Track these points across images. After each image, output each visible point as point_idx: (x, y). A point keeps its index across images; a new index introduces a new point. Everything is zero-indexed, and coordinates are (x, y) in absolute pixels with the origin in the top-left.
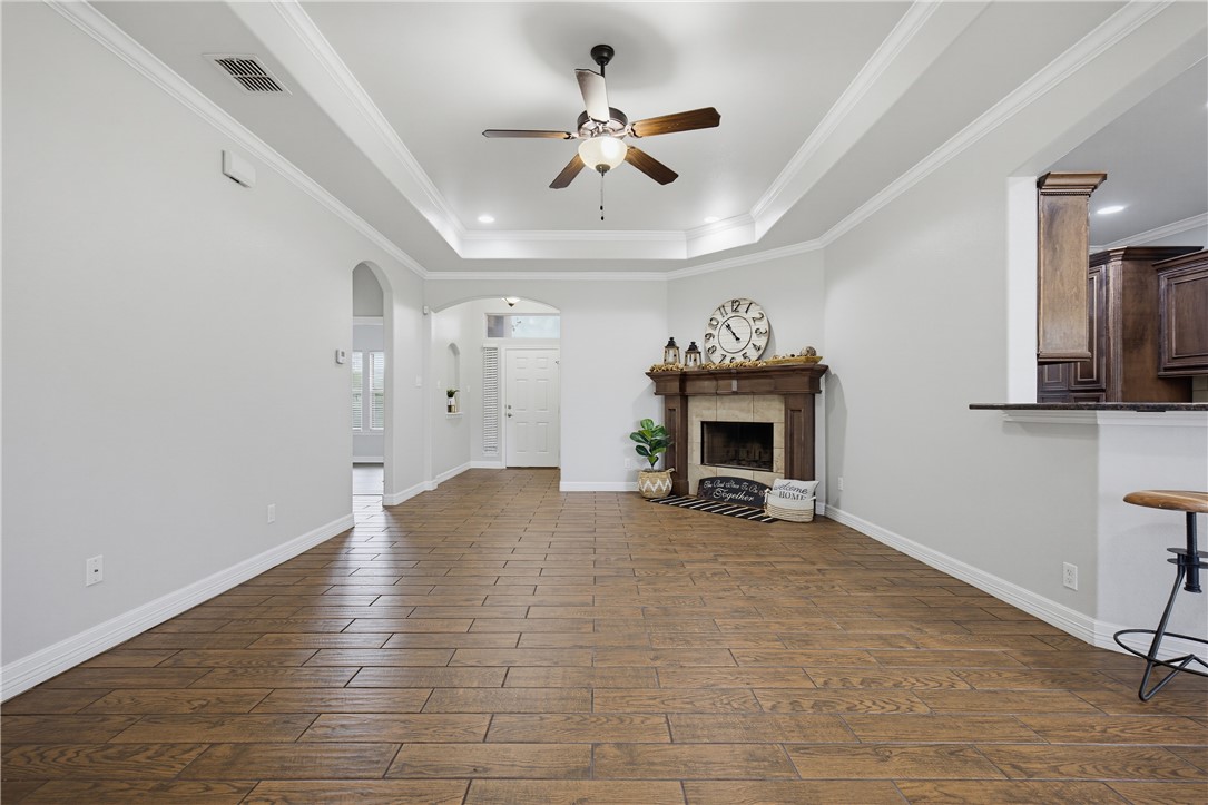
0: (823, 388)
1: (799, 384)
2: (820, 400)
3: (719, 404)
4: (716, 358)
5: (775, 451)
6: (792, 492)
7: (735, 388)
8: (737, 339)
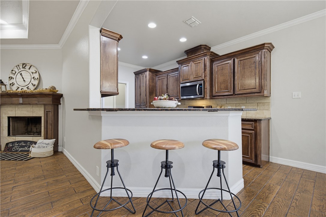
0: (61, 102)
1: (49, 100)
2: (60, 107)
3: (16, 109)
4: (14, 88)
5: (42, 127)
6: (43, 145)
7: (21, 102)
8: (24, 81)
